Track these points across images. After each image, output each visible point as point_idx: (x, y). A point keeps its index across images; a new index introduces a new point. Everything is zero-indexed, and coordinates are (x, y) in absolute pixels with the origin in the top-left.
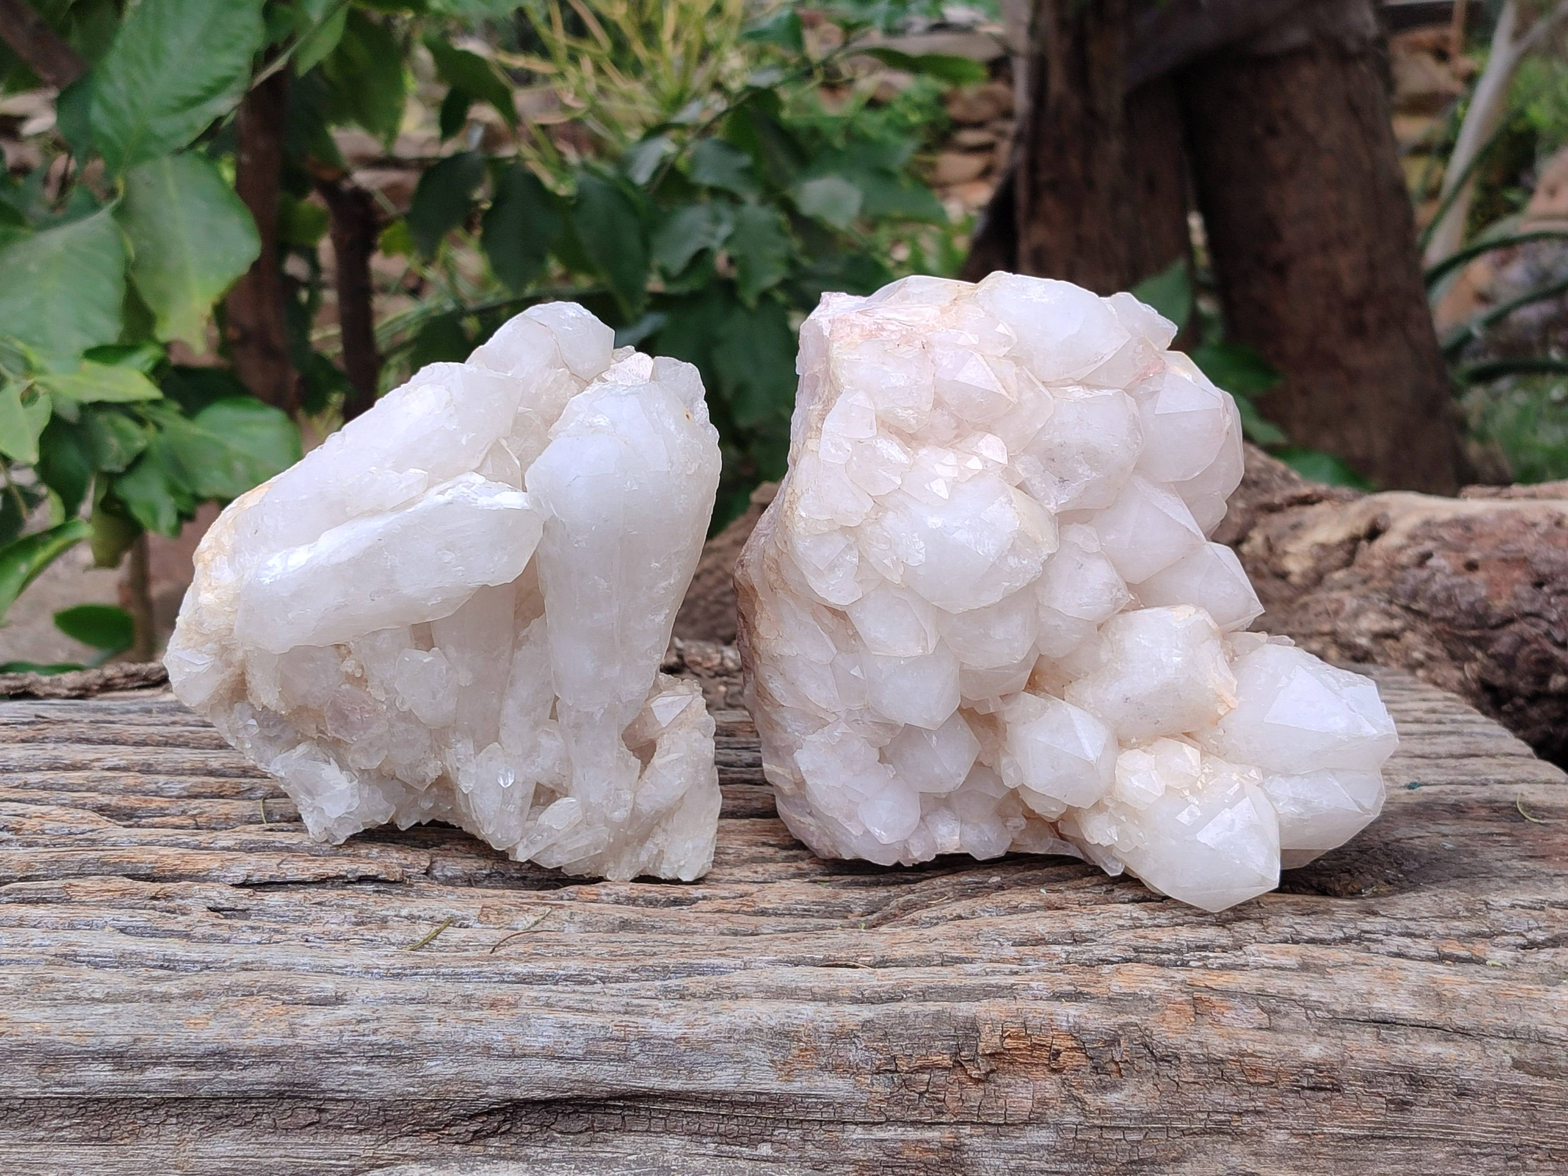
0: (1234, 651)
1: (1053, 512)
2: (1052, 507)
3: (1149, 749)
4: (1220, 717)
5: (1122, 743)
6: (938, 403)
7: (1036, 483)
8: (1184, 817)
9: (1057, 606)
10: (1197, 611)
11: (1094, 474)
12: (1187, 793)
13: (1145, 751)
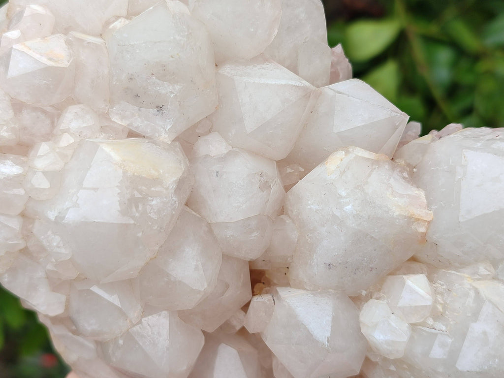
0: (409, 165)
1: (168, 141)
2: (165, 137)
3: (381, 294)
4: (424, 235)
5: (357, 300)
6: (18, 107)
7: (139, 124)
8: (437, 352)
9: (221, 219)
10: (347, 152)
11: (177, 87)
12: (430, 322)
13: (378, 299)
